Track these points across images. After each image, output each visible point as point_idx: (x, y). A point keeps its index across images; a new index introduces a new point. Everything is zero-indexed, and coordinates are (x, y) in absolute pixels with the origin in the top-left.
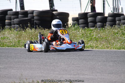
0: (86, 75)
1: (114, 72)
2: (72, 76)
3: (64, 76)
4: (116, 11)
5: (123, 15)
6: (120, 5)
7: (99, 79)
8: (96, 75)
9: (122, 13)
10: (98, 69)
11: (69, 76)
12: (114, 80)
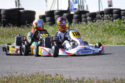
0: (65, 68)
1: (91, 65)
2: (52, 69)
3: (45, 70)
4: (81, 9)
5: (88, 12)
6: (85, 2)
7: (79, 72)
8: (76, 68)
9: (87, 10)
10: (76, 62)
11: (50, 70)
12: (94, 72)
